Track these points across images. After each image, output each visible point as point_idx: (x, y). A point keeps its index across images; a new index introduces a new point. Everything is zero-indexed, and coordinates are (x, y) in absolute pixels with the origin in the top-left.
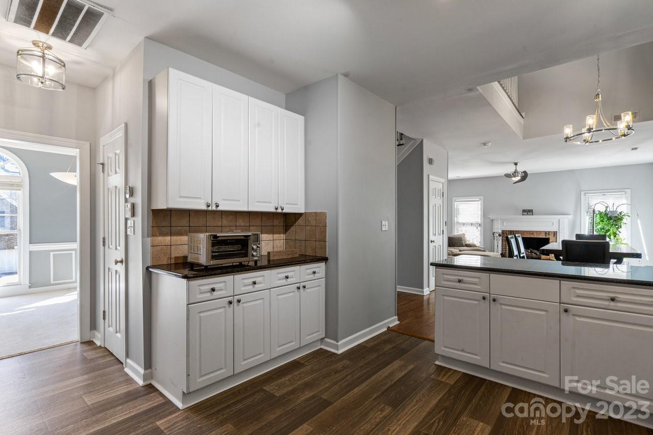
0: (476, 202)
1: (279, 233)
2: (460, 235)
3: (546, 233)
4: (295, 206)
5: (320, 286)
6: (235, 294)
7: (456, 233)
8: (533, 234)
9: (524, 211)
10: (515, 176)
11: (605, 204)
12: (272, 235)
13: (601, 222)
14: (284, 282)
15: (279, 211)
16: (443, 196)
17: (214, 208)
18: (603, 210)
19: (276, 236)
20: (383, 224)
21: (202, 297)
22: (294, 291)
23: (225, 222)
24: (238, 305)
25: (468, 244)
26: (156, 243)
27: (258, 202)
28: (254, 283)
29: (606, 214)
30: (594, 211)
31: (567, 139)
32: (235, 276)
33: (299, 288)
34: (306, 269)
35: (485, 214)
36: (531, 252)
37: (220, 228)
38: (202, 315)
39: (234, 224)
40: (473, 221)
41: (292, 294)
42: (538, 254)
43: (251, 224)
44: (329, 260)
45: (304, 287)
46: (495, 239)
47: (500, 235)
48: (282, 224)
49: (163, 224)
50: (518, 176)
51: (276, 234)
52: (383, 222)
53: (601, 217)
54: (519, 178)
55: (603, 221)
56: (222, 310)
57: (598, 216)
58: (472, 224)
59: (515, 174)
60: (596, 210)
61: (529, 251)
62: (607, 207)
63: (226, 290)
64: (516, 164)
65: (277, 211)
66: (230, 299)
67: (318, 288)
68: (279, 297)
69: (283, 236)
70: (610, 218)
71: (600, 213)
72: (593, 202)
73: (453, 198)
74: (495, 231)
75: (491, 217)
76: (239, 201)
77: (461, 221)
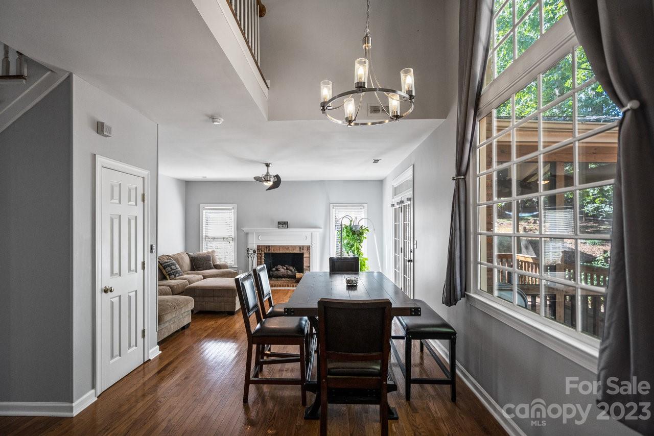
0: (229, 211)
2: (208, 253)
3: (300, 248)
7: (205, 250)
8: (288, 249)
9: (279, 223)
10: (267, 181)
11: (349, 217)
13: (347, 237)
16: (143, 201)
18: (348, 224)
25: (217, 265)
29: (351, 229)
30: (341, 225)
31: (324, 106)
35: (239, 227)
36: (287, 269)
40: (225, 234)
42: (293, 270)
46: (250, 257)
47: (254, 252)
50: (270, 181)
53: (347, 232)
54: (270, 184)
55: (348, 236)
57: (345, 230)
58: (223, 238)
59: (267, 178)
60: (343, 224)
61: (285, 268)
62: (351, 221)
64: (268, 165)
70: (354, 233)
71: (346, 227)
72: (340, 216)
73: (201, 205)
74: (250, 246)
75: (246, 230)
77: (211, 234)
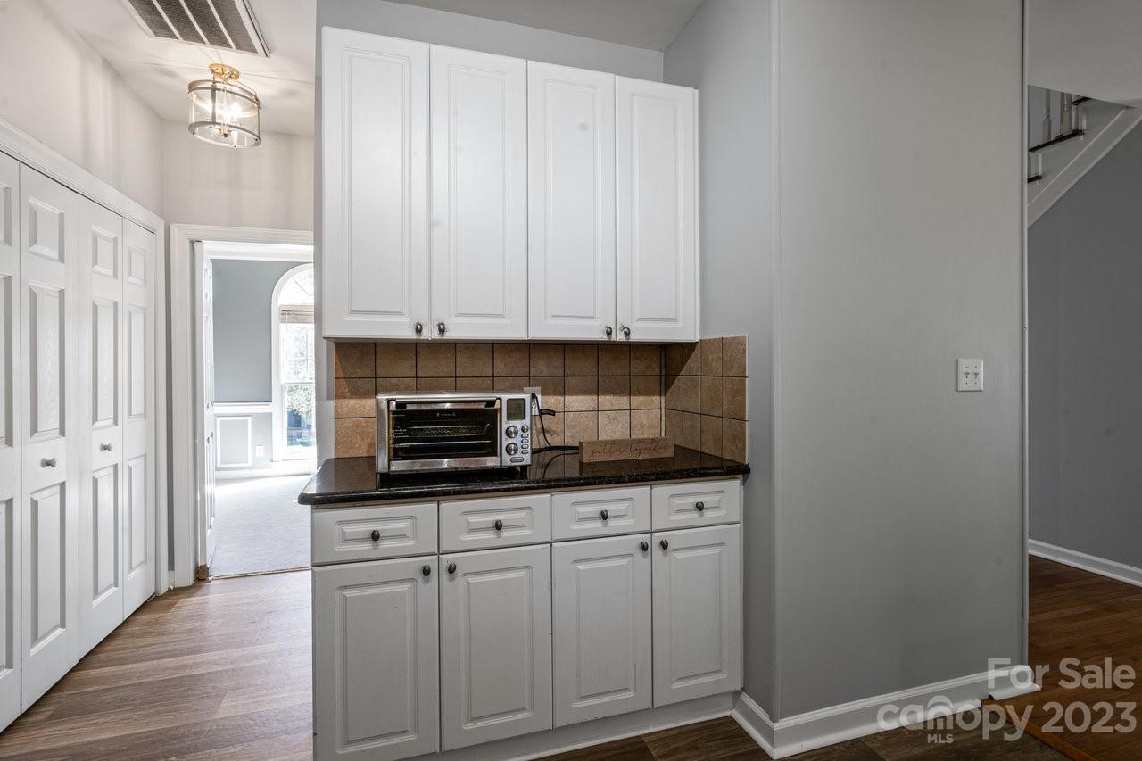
1: (648, 393)
4: (672, 325)
5: (723, 544)
6: (443, 549)
12: (625, 398)
14: (597, 527)
15: (619, 337)
17: (436, 335)
19: (638, 400)
20: (962, 369)
21: (350, 552)
22: (632, 555)
23: (501, 368)
24: (452, 579)
26: (344, 412)
27: (554, 317)
28: (498, 526)
32: (444, 505)
33: (644, 547)
34: (673, 496)
37: (489, 382)
38: (349, 594)
39: (524, 371)
41: (624, 561)
43: (568, 372)
44: (754, 475)
45: (664, 545)
48: (657, 371)
49: (360, 372)
51: (640, 395)
52: (964, 364)
56: (405, 587)
63: (415, 537)
65: (613, 338)
66: (430, 561)
67: (716, 550)
68: (582, 567)
69: (656, 400)
76: (502, 316)
